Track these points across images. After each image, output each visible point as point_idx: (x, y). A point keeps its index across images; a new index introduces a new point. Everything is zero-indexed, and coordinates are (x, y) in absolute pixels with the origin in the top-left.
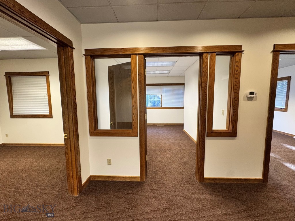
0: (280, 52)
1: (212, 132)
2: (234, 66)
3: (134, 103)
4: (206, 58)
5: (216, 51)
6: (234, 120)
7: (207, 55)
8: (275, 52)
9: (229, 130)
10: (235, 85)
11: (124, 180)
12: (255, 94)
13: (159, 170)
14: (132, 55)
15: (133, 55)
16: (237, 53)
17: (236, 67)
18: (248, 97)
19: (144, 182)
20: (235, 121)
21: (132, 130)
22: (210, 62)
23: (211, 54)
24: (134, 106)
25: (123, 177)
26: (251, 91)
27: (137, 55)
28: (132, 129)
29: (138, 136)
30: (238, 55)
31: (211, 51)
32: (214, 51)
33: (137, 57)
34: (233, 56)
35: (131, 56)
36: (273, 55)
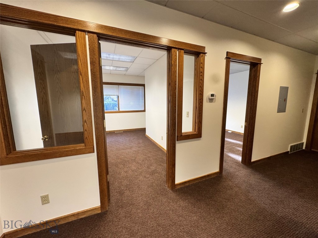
0: (231, 60)
1: (181, 136)
2: (199, 67)
3: (84, 105)
4: (175, 54)
5: (184, 48)
6: (200, 121)
7: (176, 51)
8: (228, 59)
9: (195, 132)
10: (200, 87)
11: (76, 219)
12: (215, 96)
13: (125, 188)
14: (77, 32)
15: (80, 32)
16: (201, 54)
17: (201, 68)
18: (210, 99)
19: (107, 211)
20: (200, 123)
21: (83, 145)
22: (178, 60)
23: (179, 50)
24: (86, 109)
25: (73, 215)
26: (212, 93)
27: (87, 33)
28: (84, 143)
29: (94, 152)
30: (202, 56)
31: (180, 47)
32: (182, 48)
33: (87, 36)
34: (198, 57)
35: (75, 32)
36: (226, 61)
